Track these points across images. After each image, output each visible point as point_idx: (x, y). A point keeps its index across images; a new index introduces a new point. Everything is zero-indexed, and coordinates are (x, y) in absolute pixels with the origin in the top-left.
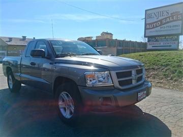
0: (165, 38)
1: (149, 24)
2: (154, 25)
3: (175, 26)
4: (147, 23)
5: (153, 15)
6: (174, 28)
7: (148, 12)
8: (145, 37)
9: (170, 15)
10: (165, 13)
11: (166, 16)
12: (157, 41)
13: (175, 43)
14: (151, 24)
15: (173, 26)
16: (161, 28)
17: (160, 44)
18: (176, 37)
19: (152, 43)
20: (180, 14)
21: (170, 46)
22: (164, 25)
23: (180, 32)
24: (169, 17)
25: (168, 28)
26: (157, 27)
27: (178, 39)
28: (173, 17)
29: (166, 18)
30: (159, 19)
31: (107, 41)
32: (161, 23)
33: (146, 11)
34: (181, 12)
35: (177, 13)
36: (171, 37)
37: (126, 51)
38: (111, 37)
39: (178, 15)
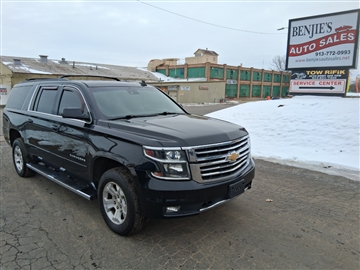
0: (323, 74)
1: (295, 46)
3: (342, 52)
4: (291, 44)
5: (303, 29)
6: (341, 56)
7: (294, 24)
8: (287, 69)
9: (333, 31)
10: (325, 28)
11: (326, 34)
12: (308, 78)
13: (340, 83)
14: (299, 46)
15: (339, 53)
16: (317, 54)
17: (313, 83)
18: (342, 72)
19: (300, 81)
20: (352, 31)
21: (332, 88)
22: (325, 50)
23: (351, 64)
24: (332, 36)
25: (329, 56)
26: (309, 52)
27: (345, 76)
28: (338, 38)
29: (326, 38)
30: (316, 37)
31: (207, 68)
32: (317, 46)
33: (290, 21)
34: (354, 28)
35: (347, 29)
36: (334, 72)
37: (243, 88)
38: (215, 59)
39: (348, 32)
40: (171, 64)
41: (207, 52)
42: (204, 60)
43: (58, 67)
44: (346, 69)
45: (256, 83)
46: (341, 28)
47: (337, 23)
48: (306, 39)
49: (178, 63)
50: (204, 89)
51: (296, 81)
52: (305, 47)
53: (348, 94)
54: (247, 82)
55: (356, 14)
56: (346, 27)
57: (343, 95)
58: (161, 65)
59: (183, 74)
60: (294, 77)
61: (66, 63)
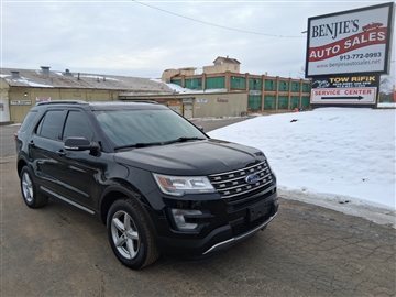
0: (350, 81)
1: (316, 49)
2: (326, 52)
3: (372, 55)
4: (311, 46)
5: (325, 29)
6: (369, 59)
7: (313, 23)
8: (307, 76)
9: (360, 30)
10: (351, 26)
11: (352, 34)
12: (331, 86)
13: (369, 92)
14: (320, 49)
15: (367, 55)
16: (341, 58)
17: (338, 93)
18: (372, 78)
19: (322, 90)
20: (383, 30)
21: (360, 98)
22: (351, 53)
23: (382, 69)
24: (359, 36)
25: (356, 60)
26: (332, 55)
27: (376, 84)
28: (367, 37)
29: (352, 38)
30: (340, 37)
31: (227, 78)
32: (342, 48)
33: (310, 19)
34: (385, 25)
35: (376, 27)
36: (362, 78)
37: (268, 99)
38: (236, 68)
39: (378, 30)
40: (188, 73)
41: (227, 60)
42: (224, 68)
43: (61, 79)
44: (377, 74)
45: (282, 93)
46: (369, 26)
47: (365, 20)
48: (328, 40)
49: (196, 73)
50: (223, 101)
51: (318, 90)
52: (328, 50)
53: (379, 105)
54: (273, 93)
55: (387, 9)
56: (375, 25)
57: (373, 106)
58: (177, 76)
59: (200, 84)
60: (316, 86)
61: (71, 74)
